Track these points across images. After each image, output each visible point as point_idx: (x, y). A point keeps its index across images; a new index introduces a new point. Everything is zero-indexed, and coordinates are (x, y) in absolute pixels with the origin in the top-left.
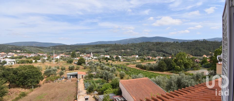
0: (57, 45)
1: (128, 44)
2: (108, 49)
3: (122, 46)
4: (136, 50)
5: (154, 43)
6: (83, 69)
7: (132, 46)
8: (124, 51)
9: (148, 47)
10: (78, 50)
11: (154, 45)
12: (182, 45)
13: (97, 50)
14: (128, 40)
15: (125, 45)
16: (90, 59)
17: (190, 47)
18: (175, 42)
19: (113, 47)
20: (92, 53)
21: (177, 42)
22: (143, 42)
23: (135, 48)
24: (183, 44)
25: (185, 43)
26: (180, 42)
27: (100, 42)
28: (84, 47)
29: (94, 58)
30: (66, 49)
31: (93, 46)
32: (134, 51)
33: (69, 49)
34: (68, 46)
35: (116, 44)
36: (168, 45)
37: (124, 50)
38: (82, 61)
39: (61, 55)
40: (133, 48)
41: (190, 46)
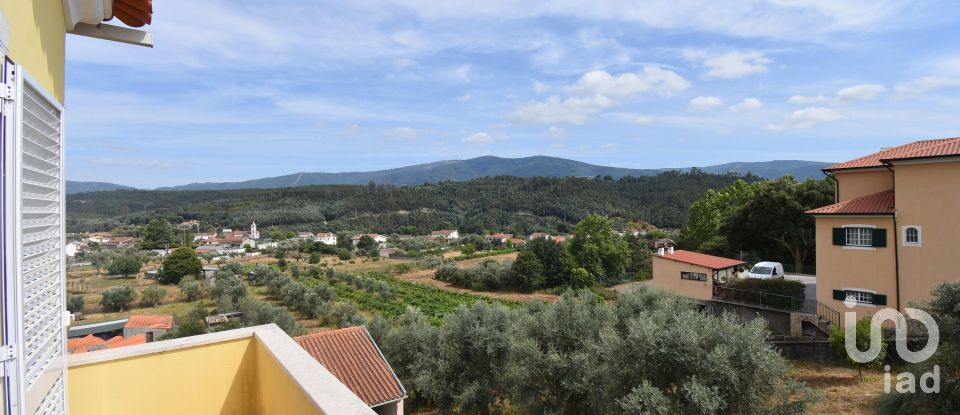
0: (85, 191)
1: (426, 185)
2: (339, 205)
3: (397, 193)
4: (455, 208)
5: (526, 183)
6: (182, 301)
7: (440, 193)
8: (407, 213)
9: (503, 196)
10: (190, 212)
11: (524, 188)
12: (624, 189)
13: (284, 211)
14: (429, 168)
15: (413, 190)
16: (236, 254)
17: (650, 194)
18: (602, 178)
19: (359, 197)
20: (254, 228)
21: (605, 178)
22: (483, 177)
23: (451, 202)
24: (627, 184)
25: (634, 180)
26: (616, 177)
27: (306, 175)
28: (221, 201)
29: (261, 247)
30: (133, 208)
31: (268, 195)
32: (447, 213)
33: (150, 208)
34: (144, 194)
35: (372, 186)
36: (575, 188)
37: (406, 209)
38: (183, 262)
39: (93, 239)
40: (445, 203)
41: (650, 191)
